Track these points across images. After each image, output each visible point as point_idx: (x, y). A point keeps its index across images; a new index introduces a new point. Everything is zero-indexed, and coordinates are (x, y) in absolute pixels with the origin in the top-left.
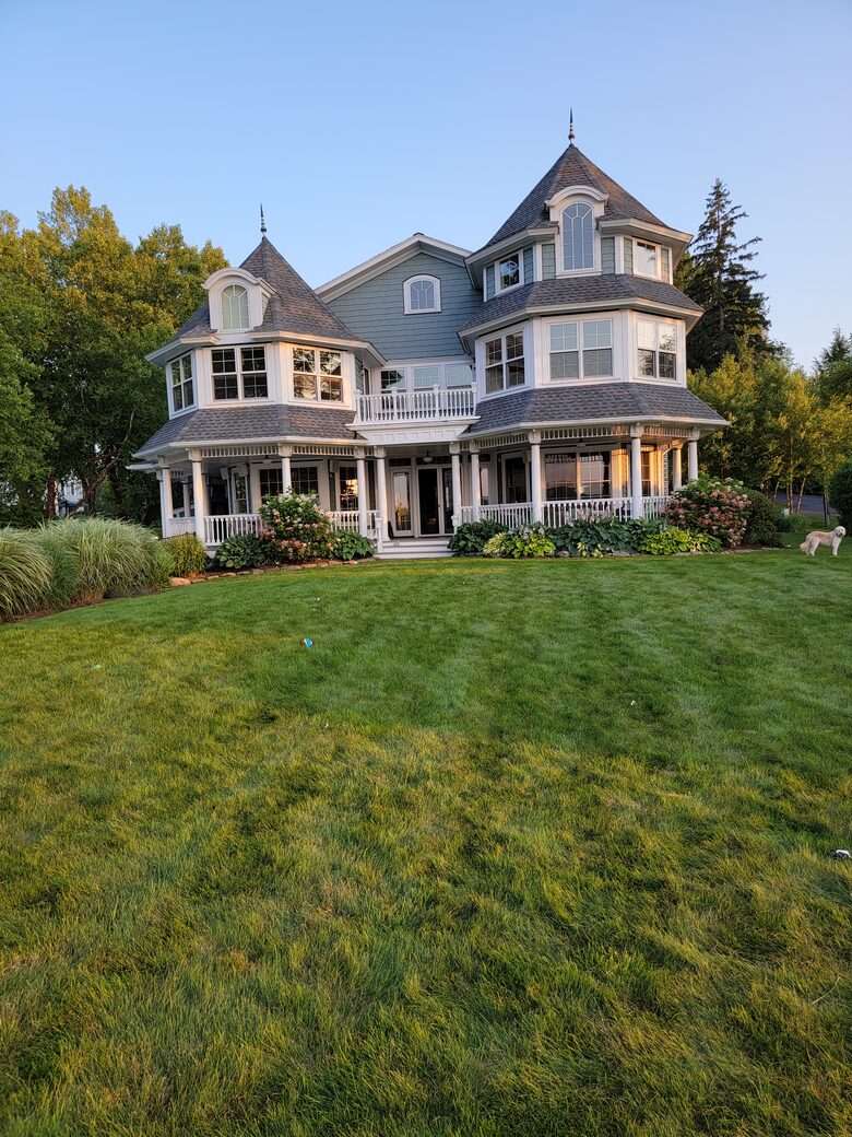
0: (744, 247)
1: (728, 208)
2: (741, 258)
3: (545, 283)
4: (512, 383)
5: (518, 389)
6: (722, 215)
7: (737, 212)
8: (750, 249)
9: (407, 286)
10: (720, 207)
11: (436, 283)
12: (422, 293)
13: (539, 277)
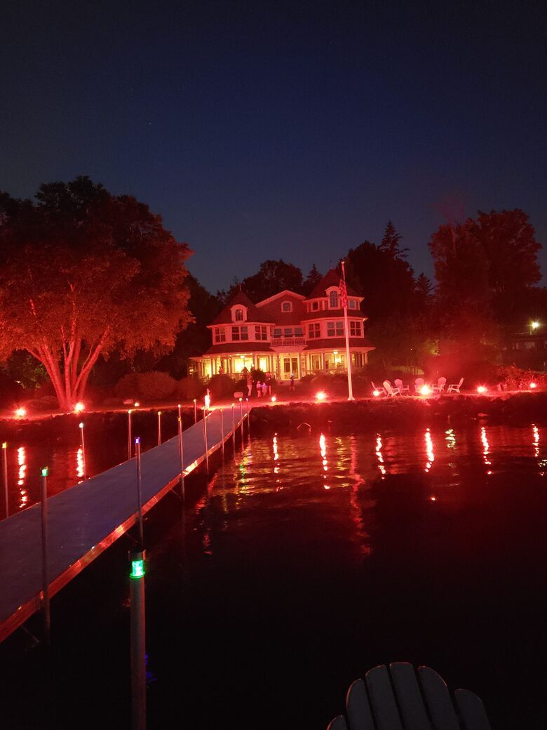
0: (402, 251)
1: (395, 233)
2: (401, 256)
3: (325, 310)
4: (317, 336)
5: (317, 339)
6: (392, 236)
7: (398, 236)
8: (405, 253)
9: (282, 304)
10: (392, 233)
11: (291, 303)
12: (287, 306)
13: (324, 309)
